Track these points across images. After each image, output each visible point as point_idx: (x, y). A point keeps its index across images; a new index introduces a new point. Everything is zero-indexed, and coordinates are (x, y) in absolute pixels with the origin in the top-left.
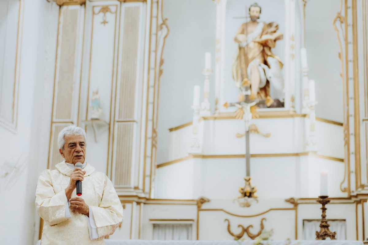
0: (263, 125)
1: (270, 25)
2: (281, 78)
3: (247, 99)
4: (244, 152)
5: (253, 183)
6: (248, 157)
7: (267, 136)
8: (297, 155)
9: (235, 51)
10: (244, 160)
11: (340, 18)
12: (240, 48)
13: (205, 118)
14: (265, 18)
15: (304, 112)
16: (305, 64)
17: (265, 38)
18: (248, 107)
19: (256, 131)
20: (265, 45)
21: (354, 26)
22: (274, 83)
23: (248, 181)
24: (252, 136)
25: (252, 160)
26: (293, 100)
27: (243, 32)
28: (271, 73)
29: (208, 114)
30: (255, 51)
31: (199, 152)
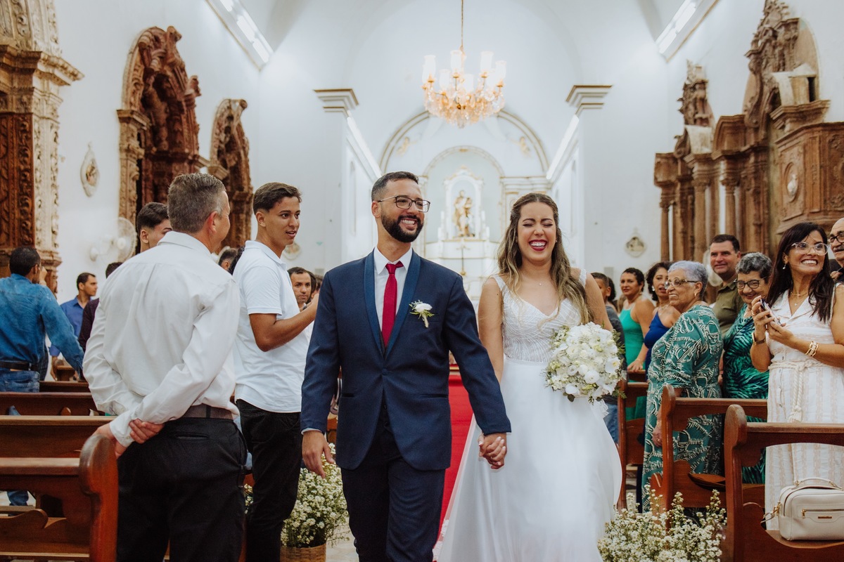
0: (469, 245)
1: (468, 199)
2: (474, 224)
3: (462, 236)
4: (461, 257)
5: (465, 270)
6: (463, 259)
7: (469, 249)
8: (482, 258)
9: (454, 211)
10: (461, 261)
11: (500, 204)
12: (457, 210)
13: (443, 241)
14: (466, 195)
15: (484, 239)
16: (484, 217)
17: (467, 206)
18: (463, 239)
19: (464, 247)
20: (467, 209)
21: (506, 207)
22: (471, 226)
23: (463, 269)
24: (464, 250)
25: (465, 261)
26: (480, 234)
27: (457, 203)
28: (470, 221)
29: (443, 239)
30: (462, 211)
31: (441, 256)
